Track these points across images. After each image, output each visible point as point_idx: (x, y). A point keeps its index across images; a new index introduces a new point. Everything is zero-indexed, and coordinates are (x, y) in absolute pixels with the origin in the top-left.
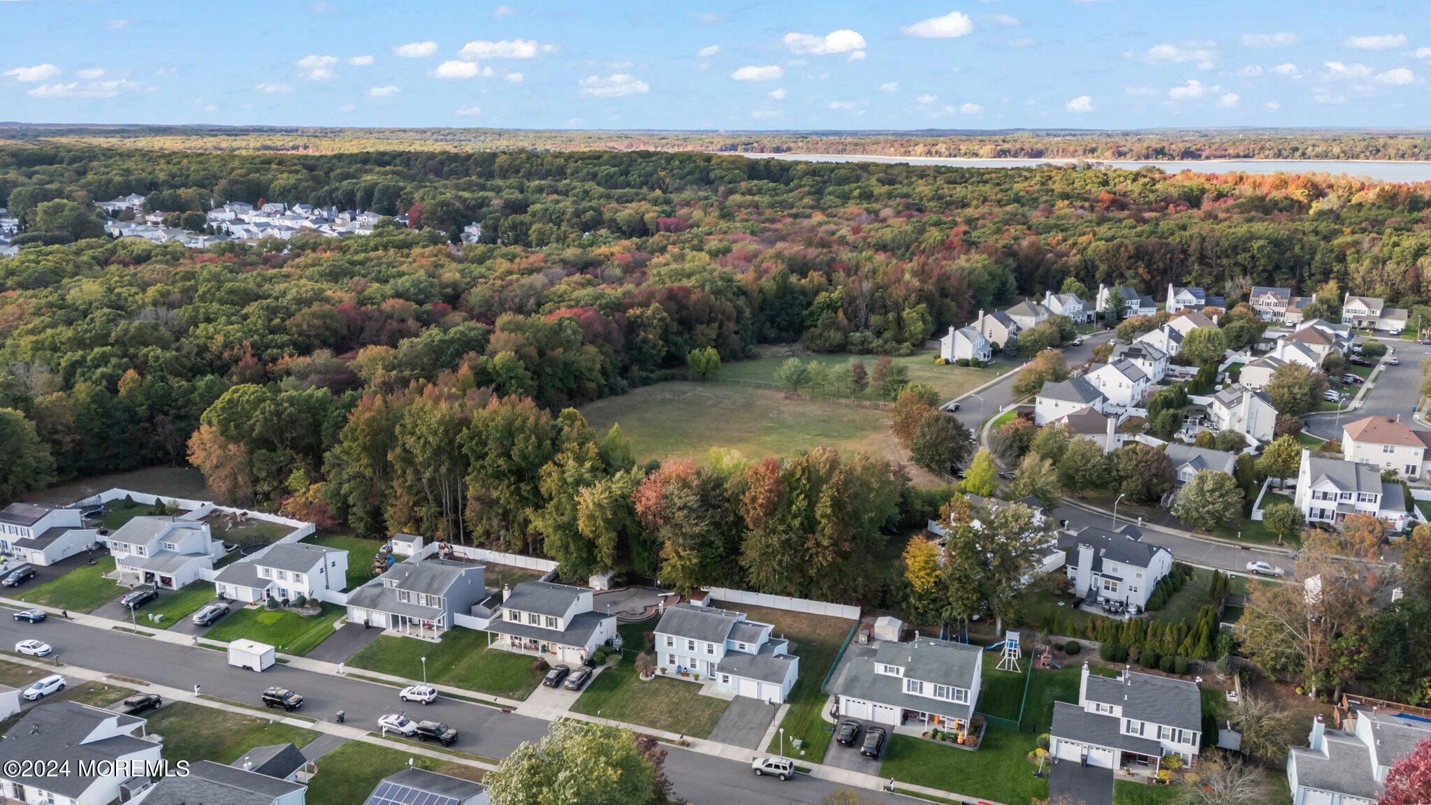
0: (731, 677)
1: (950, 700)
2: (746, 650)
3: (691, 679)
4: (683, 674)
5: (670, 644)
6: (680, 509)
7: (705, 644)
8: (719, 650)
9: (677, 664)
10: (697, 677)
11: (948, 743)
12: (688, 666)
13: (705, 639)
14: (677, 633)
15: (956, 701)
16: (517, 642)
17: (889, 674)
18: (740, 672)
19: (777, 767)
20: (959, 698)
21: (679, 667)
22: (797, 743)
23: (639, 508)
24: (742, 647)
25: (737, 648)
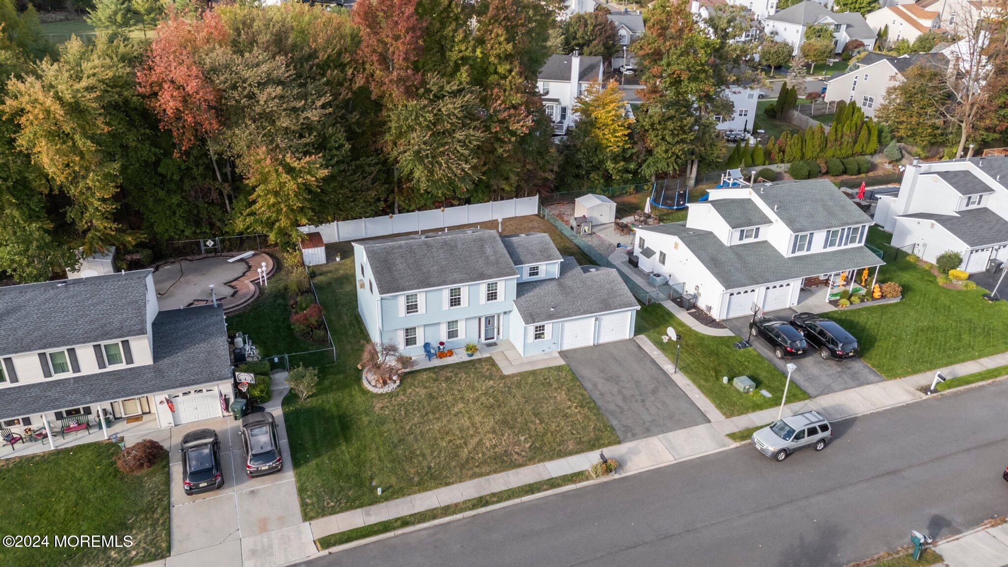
0: (549, 327)
1: (843, 247)
2: (542, 275)
3: (461, 356)
4: (441, 355)
5: (412, 308)
6: (262, 85)
7: (482, 288)
8: (506, 287)
9: (420, 342)
10: (471, 349)
11: (869, 304)
12: (444, 337)
13: (482, 277)
14: (426, 282)
15: (850, 246)
16: (18, 430)
17: (746, 241)
18: (558, 313)
19: (812, 431)
20: (853, 240)
21: (427, 346)
22: (742, 383)
23: (168, 102)
24: (534, 272)
25: (526, 277)
